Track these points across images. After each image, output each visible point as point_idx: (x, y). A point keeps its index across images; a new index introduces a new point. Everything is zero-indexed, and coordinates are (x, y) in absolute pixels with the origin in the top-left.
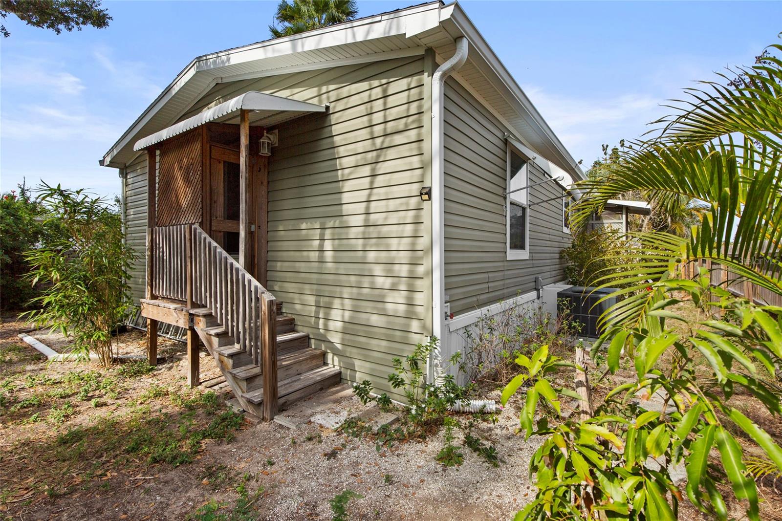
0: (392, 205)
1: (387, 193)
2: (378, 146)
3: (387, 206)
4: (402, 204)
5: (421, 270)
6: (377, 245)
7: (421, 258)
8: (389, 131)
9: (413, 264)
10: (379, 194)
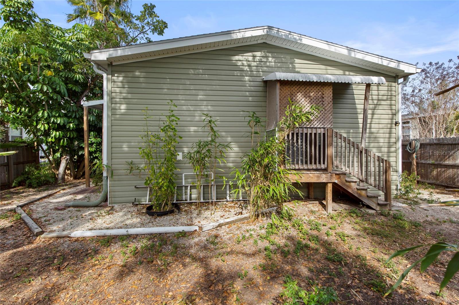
0: (381, 126)
1: (379, 122)
2: (375, 103)
3: (379, 126)
4: (385, 126)
5: (393, 149)
6: (374, 140)
7: (393, 145)
8: (380, 99)
9: (389, 147)
10: (375, 121)
